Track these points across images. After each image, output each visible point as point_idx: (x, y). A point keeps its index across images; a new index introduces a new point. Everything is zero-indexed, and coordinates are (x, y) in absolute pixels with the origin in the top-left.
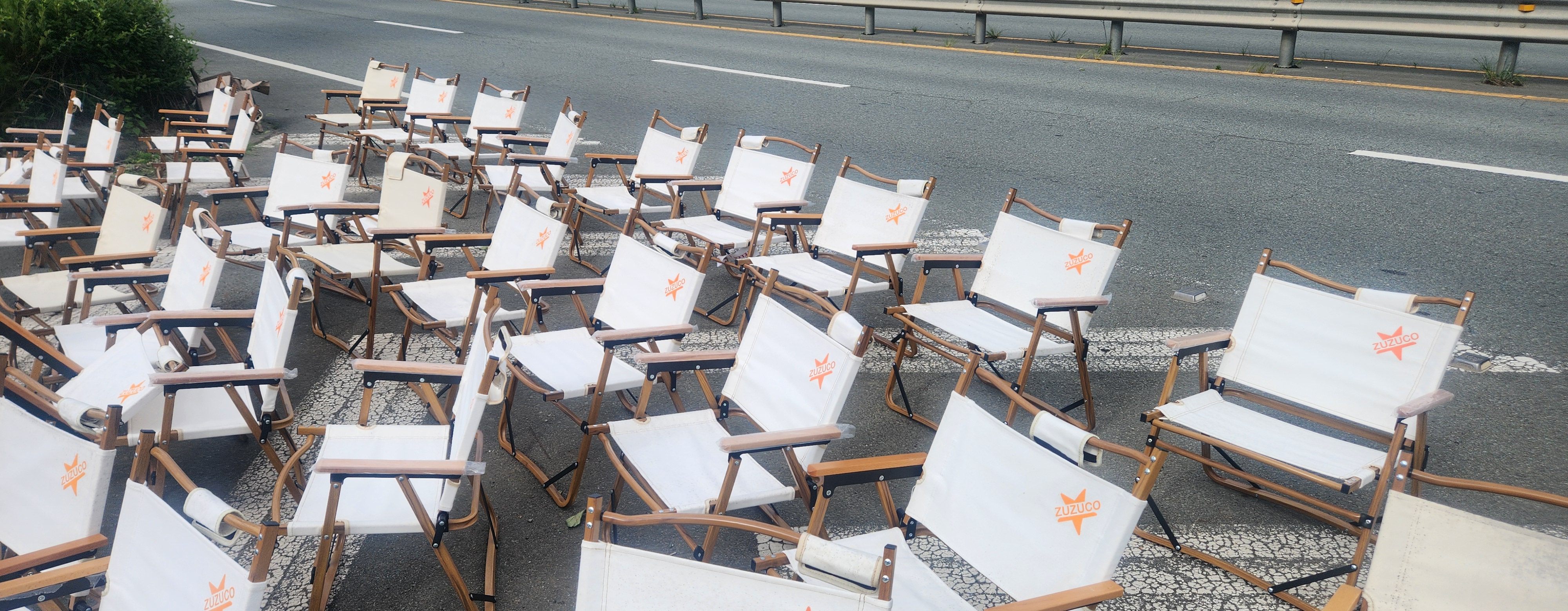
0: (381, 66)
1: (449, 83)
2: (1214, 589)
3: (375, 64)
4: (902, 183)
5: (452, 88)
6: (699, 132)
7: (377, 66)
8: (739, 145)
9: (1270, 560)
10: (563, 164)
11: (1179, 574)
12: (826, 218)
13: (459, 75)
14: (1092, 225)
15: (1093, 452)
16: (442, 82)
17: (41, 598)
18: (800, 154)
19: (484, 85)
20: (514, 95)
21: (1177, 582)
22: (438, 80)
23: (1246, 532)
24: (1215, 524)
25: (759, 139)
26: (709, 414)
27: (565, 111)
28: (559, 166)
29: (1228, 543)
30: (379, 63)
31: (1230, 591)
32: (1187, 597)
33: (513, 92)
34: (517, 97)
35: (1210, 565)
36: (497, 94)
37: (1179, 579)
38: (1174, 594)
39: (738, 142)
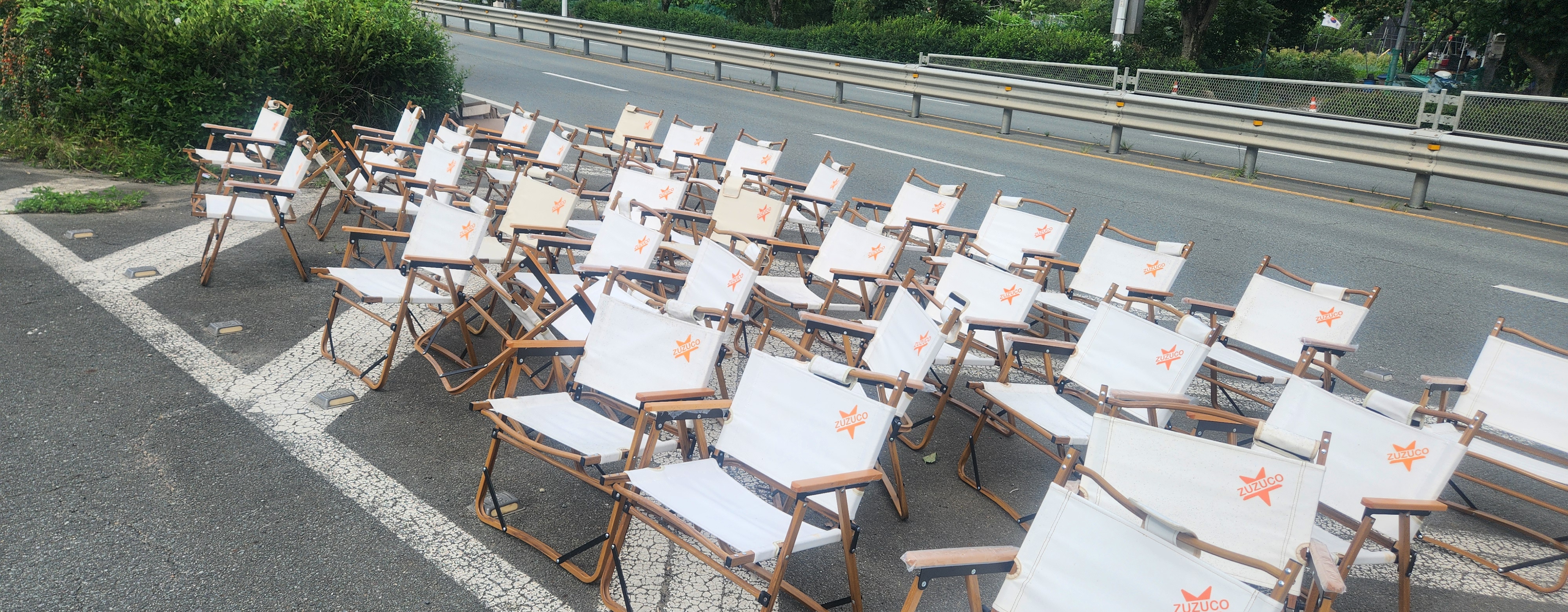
0: (636, 110)
1: (705, 130)
2: (1454, 566)
3: (632, 108)
4: (1160, 244)
5: (709, 135)
6: (957, 189)
7: (633, 110)
8: (996, 203)
9: (1494, 555)
10: (828, 204)
11: (1424, 555)
12: (1082, 267)
13: (717, 124)
14: (1343, 290)
15: (1418, 419)
16: (698, 129)
17: (699, 416)
18: (1054, 213)
19: (742, 134)
20: (771, 145)
21: (1423, 559)
22: (695, 127)
23: (1470, 536)
24: (1444, 528)
25: (1016, 200)
26: (1051, 389)
27: (827, 161)
28: (825, 206)
29: (1458, 541)
30: (635, 107)
31: (1466, 569)
32: (1434, 568)
33: (770, 142)
34: (772, 147)
35: (1447, 552)
36: (754, 143)
37: (1424, 557)
38: (1423, 565)
39: (995, 200)
